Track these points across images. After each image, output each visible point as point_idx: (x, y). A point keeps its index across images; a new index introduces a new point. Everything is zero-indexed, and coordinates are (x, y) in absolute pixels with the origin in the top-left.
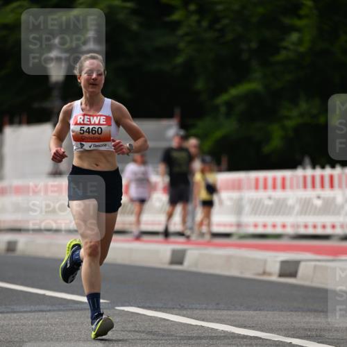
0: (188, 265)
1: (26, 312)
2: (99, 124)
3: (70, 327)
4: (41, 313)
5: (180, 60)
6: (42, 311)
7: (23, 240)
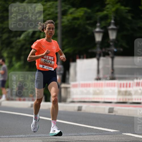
1: (86, 135)
6: (92, 135)
7: (84, 106)
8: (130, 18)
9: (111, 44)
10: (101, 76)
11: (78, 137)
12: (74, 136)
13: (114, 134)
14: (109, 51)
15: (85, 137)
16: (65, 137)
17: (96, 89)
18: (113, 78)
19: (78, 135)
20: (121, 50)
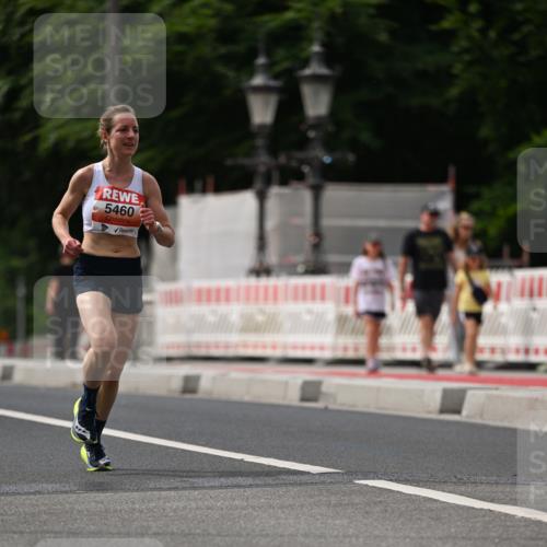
1: (212, 487)
2: (130, 203)
3: (283, 512)
4: (236, 490)
5: (454, 92)
6: (239, 486)
7: (207, 374)
8: (383, 37)
9: (312, 134)
10: (272, 258)
11: (186, 493)
12: (170, 489)
13: (323, 483)
14: (302, 162)
15: (212, 492)
16: (135, 493)
17: (251, 308)
18: (317, 269)
19: (184, 488)
20: (351, 157)
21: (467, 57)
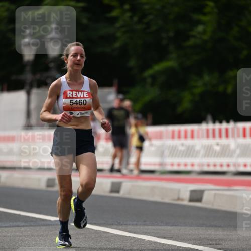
0: (123, 193)
2: (84, 98)
3: (38, 238)
4: (17, 228)
5: (117, 45)
13: (57, 225)
14: (47, 77)
21: (124, 29)
